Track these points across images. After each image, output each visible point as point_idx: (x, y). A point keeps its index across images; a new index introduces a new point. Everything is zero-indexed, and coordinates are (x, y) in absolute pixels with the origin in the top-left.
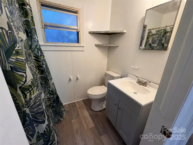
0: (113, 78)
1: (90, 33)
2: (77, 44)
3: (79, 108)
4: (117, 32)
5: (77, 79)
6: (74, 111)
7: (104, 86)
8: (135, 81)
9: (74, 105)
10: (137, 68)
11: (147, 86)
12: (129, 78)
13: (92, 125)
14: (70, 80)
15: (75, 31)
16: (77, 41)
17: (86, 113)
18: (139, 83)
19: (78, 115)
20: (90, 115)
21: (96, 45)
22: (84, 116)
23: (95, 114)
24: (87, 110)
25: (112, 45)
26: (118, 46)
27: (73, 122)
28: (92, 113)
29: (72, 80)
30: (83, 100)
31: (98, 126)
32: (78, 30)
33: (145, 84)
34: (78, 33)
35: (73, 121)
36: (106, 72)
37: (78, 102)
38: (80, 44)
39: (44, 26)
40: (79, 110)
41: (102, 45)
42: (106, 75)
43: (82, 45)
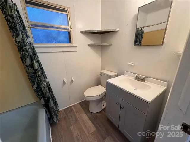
0: (110, 77)
1: (82, 32)
2: (69, 45)
3: (76, 112)
4: (110, 31)
5: (72, 81)
6: (71, 117)
7: (100, 86)
8: (133, 78)
9: (70, 110)
10: (133, 64)
11: (146, 81)
12: (126, 75)
13: (93, 129)
14: (64, 83)
15: (66, 30)
16: (69, 42)
17: (85, 117)
18: (138, 80)
19: (76, 120)
20: (90, 118)
21: (89, 45)
22: (83, 120)
23: (94, 117)
24: (86, 113)
25: (106, 44)
26: (112, 45)
27: (72, 129)
28: (91, 116)
29: (66, 83)
30: (79, 103)
31: (100, 129)
32: (69, 29)
33: (143, 80)
34: (69, 33)
35: (72, 127)
36: (101, 71)
37: (74, 106)
38: (73, 44)
39: (30, 26)
40: (77, 115)
41: (95, 44)
42: (101, 74)
43: (74, 45)
